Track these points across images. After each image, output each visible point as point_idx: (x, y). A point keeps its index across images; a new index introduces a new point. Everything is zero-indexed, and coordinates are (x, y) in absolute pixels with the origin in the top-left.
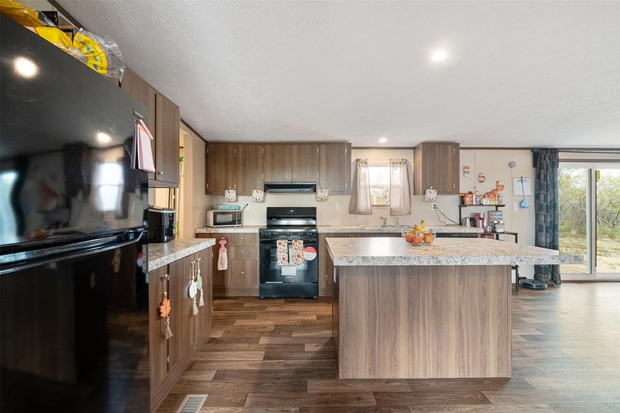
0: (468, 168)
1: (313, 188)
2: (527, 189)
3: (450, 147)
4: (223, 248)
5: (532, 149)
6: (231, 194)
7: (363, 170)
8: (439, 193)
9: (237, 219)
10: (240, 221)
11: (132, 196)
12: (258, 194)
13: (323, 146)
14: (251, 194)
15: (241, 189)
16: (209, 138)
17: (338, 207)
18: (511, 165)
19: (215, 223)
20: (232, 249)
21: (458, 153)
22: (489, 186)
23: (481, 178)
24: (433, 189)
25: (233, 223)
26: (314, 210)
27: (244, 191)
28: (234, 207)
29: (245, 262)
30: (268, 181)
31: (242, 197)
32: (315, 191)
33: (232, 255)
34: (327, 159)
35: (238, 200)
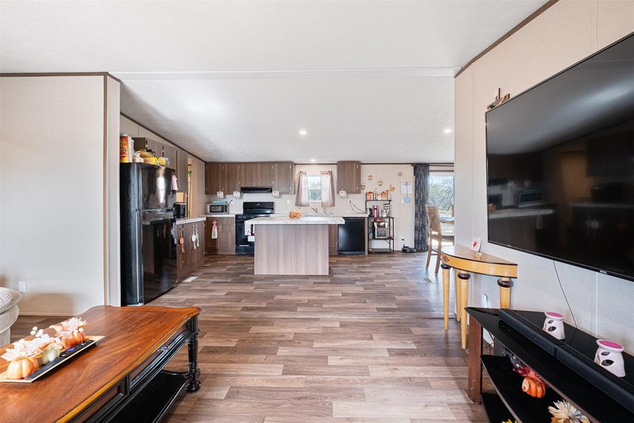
0: (372, 176)
1: (269, 190)
2: (410, 190)
3: (354, 164)
4: (215, 226)
5: (412, 164)
6: (221, 194)
7: (303, 178)
8: (347, 193)
9: (224, 209)
10: (226, 211)
11: (169, 196)
12: (237, 194)
13: (276, 164)
14: (232, 194)
15: (226, 191)
16: (207, 160)
17: (288, 201)
18: (400, 174)
19: (211, 212)
20: (220, 226)
21: (360, 167)
22: (385, 188)
23: (381, 184)
24: (343, 190)
25: (222, 211)
26: (272, 204)
27: (228, 192)
28: (223, 202)
29: (227, 234)
30: (243, 186)
31: (227, 196)
32: (271, 192)
33: (220, 230)
34: (278, 172)
35: (225, 198)
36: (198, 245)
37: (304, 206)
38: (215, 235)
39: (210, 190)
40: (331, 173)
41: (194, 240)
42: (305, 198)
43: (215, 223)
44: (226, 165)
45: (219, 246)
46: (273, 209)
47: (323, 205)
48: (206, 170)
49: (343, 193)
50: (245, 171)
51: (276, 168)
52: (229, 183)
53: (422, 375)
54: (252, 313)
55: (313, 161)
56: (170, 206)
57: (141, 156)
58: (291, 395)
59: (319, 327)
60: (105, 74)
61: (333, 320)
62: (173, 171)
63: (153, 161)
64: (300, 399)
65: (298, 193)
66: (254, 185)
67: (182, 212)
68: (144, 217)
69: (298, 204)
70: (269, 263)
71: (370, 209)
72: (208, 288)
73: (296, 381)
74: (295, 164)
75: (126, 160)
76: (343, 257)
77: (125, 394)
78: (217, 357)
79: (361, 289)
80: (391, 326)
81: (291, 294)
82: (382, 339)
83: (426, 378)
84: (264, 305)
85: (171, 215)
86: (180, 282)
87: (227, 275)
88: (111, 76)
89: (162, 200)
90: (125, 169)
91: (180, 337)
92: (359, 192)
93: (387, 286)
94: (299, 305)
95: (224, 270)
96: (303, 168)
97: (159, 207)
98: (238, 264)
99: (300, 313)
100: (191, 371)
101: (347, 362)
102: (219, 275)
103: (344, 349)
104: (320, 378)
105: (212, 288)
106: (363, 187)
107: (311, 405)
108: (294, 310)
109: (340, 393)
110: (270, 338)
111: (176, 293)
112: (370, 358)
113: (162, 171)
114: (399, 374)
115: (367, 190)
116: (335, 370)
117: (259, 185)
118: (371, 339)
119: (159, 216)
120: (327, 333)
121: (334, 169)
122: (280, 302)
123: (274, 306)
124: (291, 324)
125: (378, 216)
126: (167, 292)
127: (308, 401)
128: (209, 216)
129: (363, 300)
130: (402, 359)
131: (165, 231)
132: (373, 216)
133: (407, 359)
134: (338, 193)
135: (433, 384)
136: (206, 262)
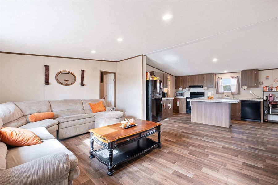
0: (268, 77)
1: (201, 87)
3: (253, 71)
4: (178, 101)
6: (181, 89)
7: (221, 81)
8: (249, 87)
9: (182, 95)
10: (183, 95)
11: (160, 90)
12: (187, 89)
13: (205, 75)
14: (185, 89)
17: (212, 92)
19: (177, 96)
21: (257, 72)
23: (276, 81)
24: (246, 86)
26: (203, 93)
27: (184, 88)
28: (181, 92)
29: (183, 105)
30: (190, 85)
31: (184, 89)
32: (203, 87)
33: (180, 103)
34: (206, 79)
35: (182, 90)
36: (170, 108)
37: (221, 94)
38: (178, 105)
39: (177, 87)
40: (238, 77)
41: (169, 105)
42: (221, 90)
43: (178, 100)
44: (183, 77)
45: (180, 109)
46: (204, 95)
47: (232, 93)
48: (175, 80)
49: (246, 88)
50: (191, 79)
51: (205, 77)
52: (184, 84)
53: (257, 177)
54: (185, 134)
55: (226, 71)
56: (161, 93)
57: (152, 77)
58: (188, 160)
59: (211, 145)
60: (142, 55)
61: (219, 145)
62: (161, 81)
63: (155, 79)
64: (191, 162)
65: (217, 87)
66: (195, 85)
67: (165, 95)
68: (153, 97)
69: (217, 93)
70: (197, 118)
71: (267, 97)
72: (172, 123)
73: (192, 157)
74: (216, 74)
75: (148, 79)
76: (244, 121)
77: (140, 137)
78: (168, 142)
79: (246, 137)
80: (253, 156)
81: (204, 131)
82: (243, 158)
83: (259, 179)
84: (190, 132)
85: (161, 96)
86: (164, 120)
87: (180, 120)
88: (144, 55)
89: (158, 91)
90: (147, 82)
91: (155, 130)
92: (257, 86)
93: (265, 139)
94: (205, 136)
95: (179, 118)
96: (220, 76)
97: (157, 93)
98: (186, 117)
99: (205, 139)
100: (158, 142)
101: (218, 159)
102: (177, 119)
103: (218, 155)
104: (202, 160)
105: (173, 123)
106: (261, 84)
107: (194, 165)
108: (203, 137)
109: (208, 166)
110: (188, 143)
111: (161, 122)
112: (230, 162)
113: (158, 82)
114: (242, 172)
115: (264, 85)
116: (210, 160)
117: (197, 85)
118: (237, 156)
119: (158, 96)
120: (213, 148)
121: (240, 75)
122: (198, 133)
123: (194, 134)
124: (199, 141)
125: (273, 101)
126: (159, 122)
127: (194, 164)
128: (176, 97)
129: (243, 141)
130: (249, 168)
131: (159, 102)
132: (269, 101)
133: (252, 169)
134: (242, 87)
135: (261, 182)
136: (174, 114)
